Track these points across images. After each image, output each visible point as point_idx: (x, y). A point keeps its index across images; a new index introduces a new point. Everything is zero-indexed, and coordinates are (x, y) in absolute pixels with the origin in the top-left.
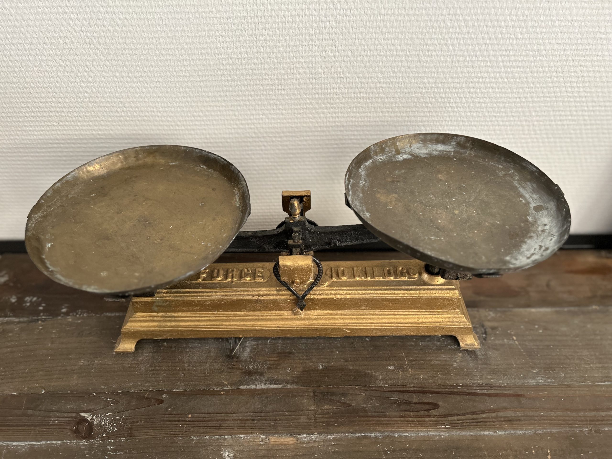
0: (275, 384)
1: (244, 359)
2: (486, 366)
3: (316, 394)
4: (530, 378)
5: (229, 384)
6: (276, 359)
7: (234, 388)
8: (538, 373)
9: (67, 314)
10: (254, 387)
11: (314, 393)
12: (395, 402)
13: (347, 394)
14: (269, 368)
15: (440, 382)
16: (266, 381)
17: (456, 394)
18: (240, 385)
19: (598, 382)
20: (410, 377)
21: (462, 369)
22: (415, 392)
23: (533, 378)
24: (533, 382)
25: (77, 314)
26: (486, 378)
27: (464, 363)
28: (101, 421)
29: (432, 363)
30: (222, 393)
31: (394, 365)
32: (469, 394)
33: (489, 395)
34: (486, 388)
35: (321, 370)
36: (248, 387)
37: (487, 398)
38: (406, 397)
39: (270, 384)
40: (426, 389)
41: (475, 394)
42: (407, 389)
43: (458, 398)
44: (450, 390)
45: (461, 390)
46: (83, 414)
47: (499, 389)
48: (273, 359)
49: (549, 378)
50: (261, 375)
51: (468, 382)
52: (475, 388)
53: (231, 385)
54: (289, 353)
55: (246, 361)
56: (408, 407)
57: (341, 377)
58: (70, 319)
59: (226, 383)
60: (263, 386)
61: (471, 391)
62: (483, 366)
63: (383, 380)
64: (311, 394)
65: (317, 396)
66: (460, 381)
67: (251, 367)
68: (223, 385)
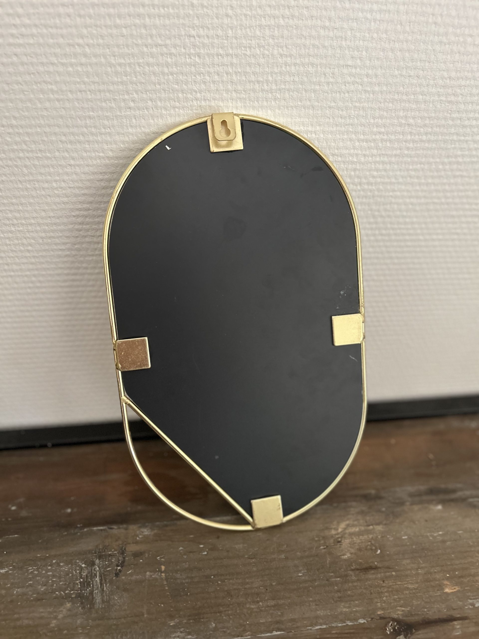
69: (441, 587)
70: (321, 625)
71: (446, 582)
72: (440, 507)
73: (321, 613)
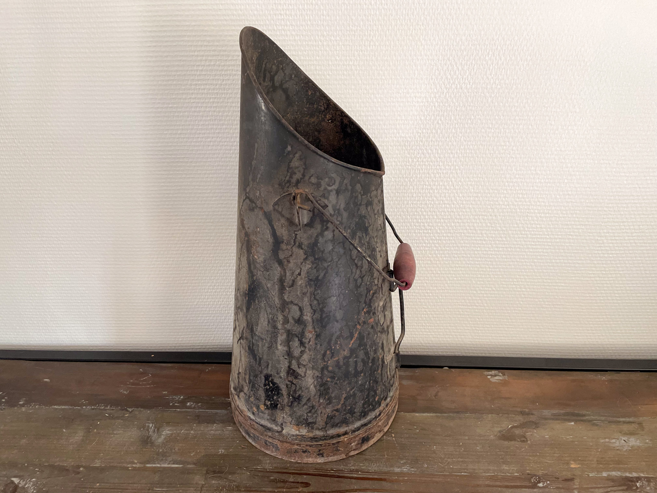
0: (177, 464)
1: (157, 444)
3: (208, 472)
4: (397, 467)
5: (138, 462)
7: (142, 466)
8: (404, 464)
9: (23, 405)
10: (158, 465)
12: (273, 481)
13: (234, 473)
14: (176, 452)
16: (170, 461)
17: (328, 477)
18: (147, 464)
19: (455, 473)
22: (293, 474)
23: (399, 467)
24: (397, 470)
25: (30, 406)
26: (358, 465)
28: (25, 484)
30: (130, 469)
32: (339, 477)
33: (356, 478)
34: (355, 473)
35: (220, 455)
36: (154, 465)
37: (353, 480)
38: (284, 477)
39: (174, 464)
40: (303, 472)
41: (344, 477)
42: (287, 471)
43: (329, 479)
44: (323, 473)
45: (333, 474)
46: (14, 479)
47: (367, 474)
48: (181, 445)
49: (412, 468)
50: (167, 457)
51: (342, 467)
52: (346, 472)
53: (141, 463)
55: (159, 445)
56: (282, 485)
58: (23, 409)
59: (136, 461)
60: (166, 465)
61: (341, 475)
63: (268, 464)
64: (205, 472)
66: (334, 467)
67: (161, 450)
68: (133, 463)
69: (568, 464)
70: (491, 473)
71: (572, 462)
72: (573, 423)
73: (491, 468)
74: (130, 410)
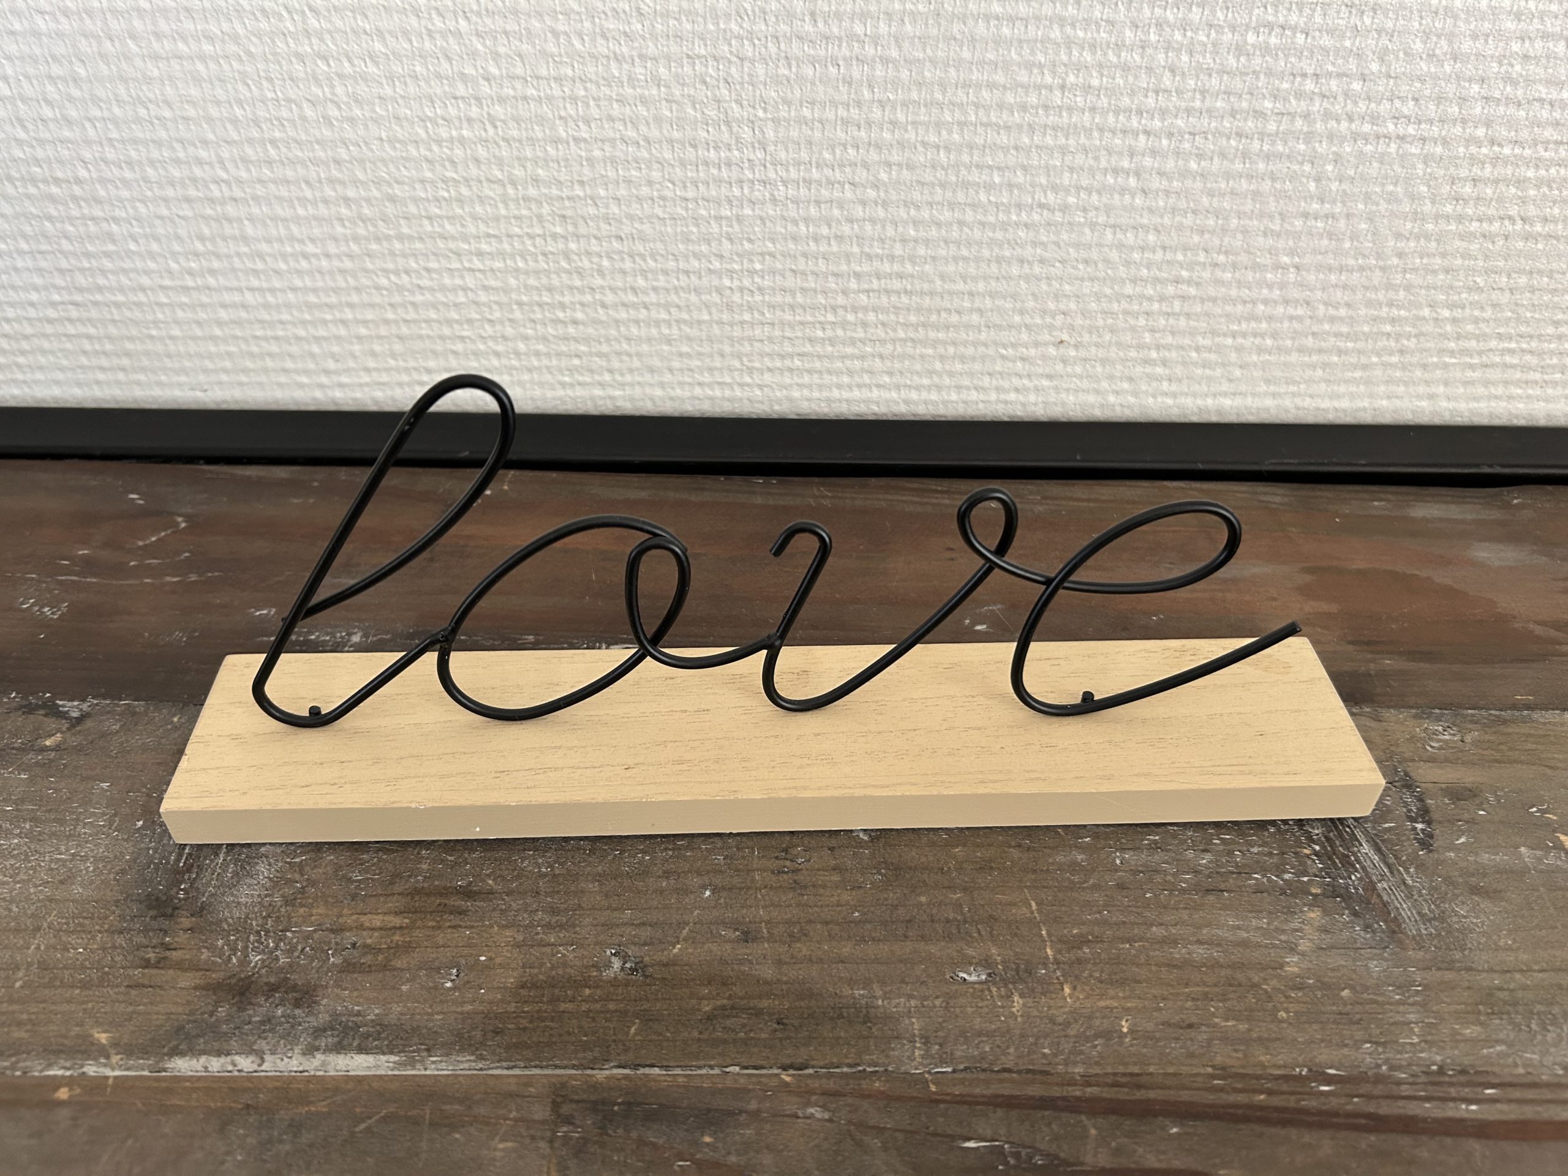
0: (362, 1050)
1: (230, 914)
2: (1449, 976)
3: (566, 1109)
5: (115, 1044)
6: (397, 921)
7: (140, 1070)
10: (246, 1064)
11: (556, 1106)
12: (984, 1163)
13: (731, 1114)
14: (349, 967)
15: (1224, 1055)
16: (318, 1032)
17: (1310, 1126)
18: (176, 1052)
20: (1067, 1024)
21: (1330, 988)
26: (1456, 1039)
27: (1337, 960)
29: (1178, 953)
30: (63, 1094)
31: (986, 963)
32: (1378, 1124)
33: (1482, 1130)
34: (1466, 1091)
35: (616, 982)
36: (216, 1065)
37: (1476, 1146)
38: (1046, 1135)
39: (339, 1048)
40: (1152, 1094)
41: (1409, 1126)
42: (1056, 1092)
43: (1326, 1145)
44: (1276, 1101)
45: (1334, 1103)
47: (1531, 1094)
48: (377, 921)
50: (297, 1004)
51: (1367, 1056)
52: (1405, 1090)
53: (129, 1051)
54: (467, 893)
55: (242, 928)
57: (710, 1018)
59: (103, 1038)
60: (292, 1064)
61: (1385, 1109)
62: (1434, 976)
63: (926, 1041)
64: (541, 1114)
65: (568, 1120)
66: (1323, 1055)
67: (256, 958)
68: (89, 1050)
74: (73, 708)
